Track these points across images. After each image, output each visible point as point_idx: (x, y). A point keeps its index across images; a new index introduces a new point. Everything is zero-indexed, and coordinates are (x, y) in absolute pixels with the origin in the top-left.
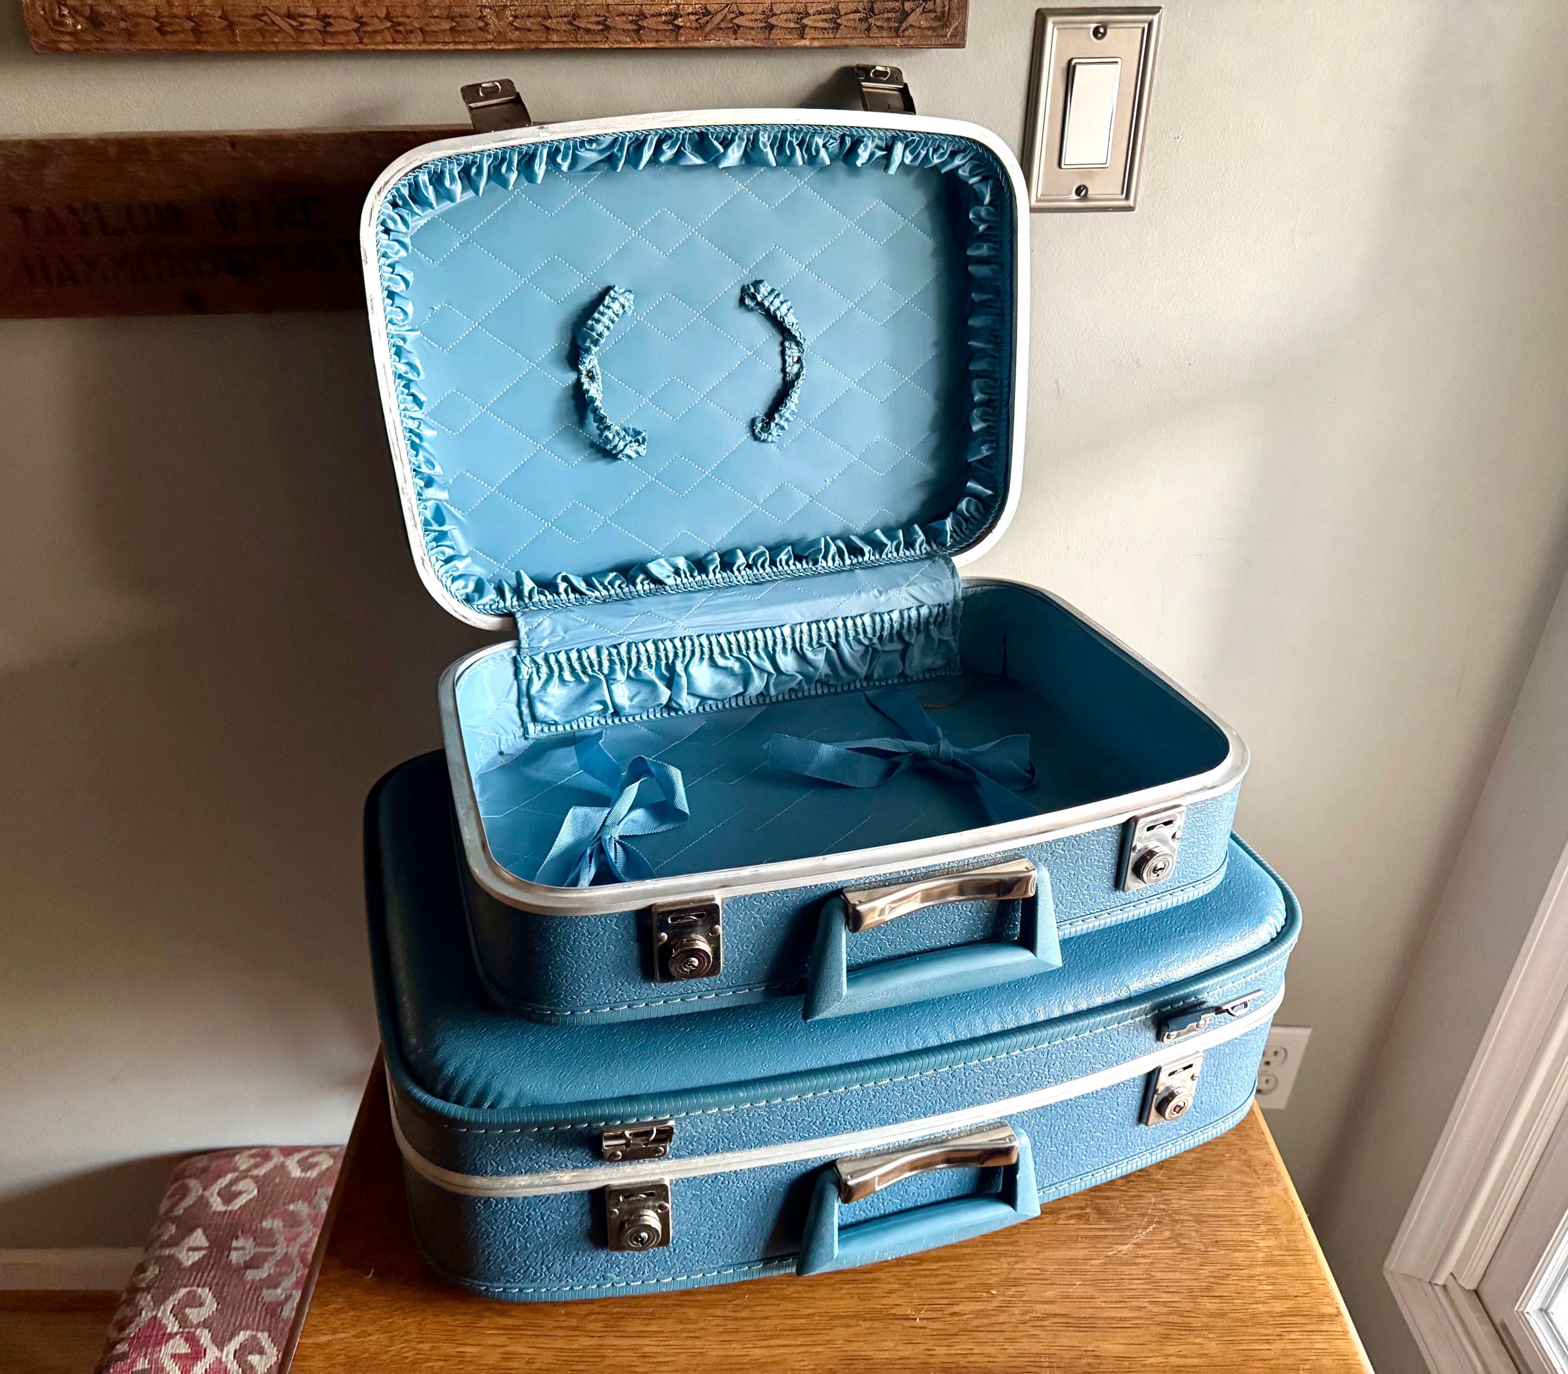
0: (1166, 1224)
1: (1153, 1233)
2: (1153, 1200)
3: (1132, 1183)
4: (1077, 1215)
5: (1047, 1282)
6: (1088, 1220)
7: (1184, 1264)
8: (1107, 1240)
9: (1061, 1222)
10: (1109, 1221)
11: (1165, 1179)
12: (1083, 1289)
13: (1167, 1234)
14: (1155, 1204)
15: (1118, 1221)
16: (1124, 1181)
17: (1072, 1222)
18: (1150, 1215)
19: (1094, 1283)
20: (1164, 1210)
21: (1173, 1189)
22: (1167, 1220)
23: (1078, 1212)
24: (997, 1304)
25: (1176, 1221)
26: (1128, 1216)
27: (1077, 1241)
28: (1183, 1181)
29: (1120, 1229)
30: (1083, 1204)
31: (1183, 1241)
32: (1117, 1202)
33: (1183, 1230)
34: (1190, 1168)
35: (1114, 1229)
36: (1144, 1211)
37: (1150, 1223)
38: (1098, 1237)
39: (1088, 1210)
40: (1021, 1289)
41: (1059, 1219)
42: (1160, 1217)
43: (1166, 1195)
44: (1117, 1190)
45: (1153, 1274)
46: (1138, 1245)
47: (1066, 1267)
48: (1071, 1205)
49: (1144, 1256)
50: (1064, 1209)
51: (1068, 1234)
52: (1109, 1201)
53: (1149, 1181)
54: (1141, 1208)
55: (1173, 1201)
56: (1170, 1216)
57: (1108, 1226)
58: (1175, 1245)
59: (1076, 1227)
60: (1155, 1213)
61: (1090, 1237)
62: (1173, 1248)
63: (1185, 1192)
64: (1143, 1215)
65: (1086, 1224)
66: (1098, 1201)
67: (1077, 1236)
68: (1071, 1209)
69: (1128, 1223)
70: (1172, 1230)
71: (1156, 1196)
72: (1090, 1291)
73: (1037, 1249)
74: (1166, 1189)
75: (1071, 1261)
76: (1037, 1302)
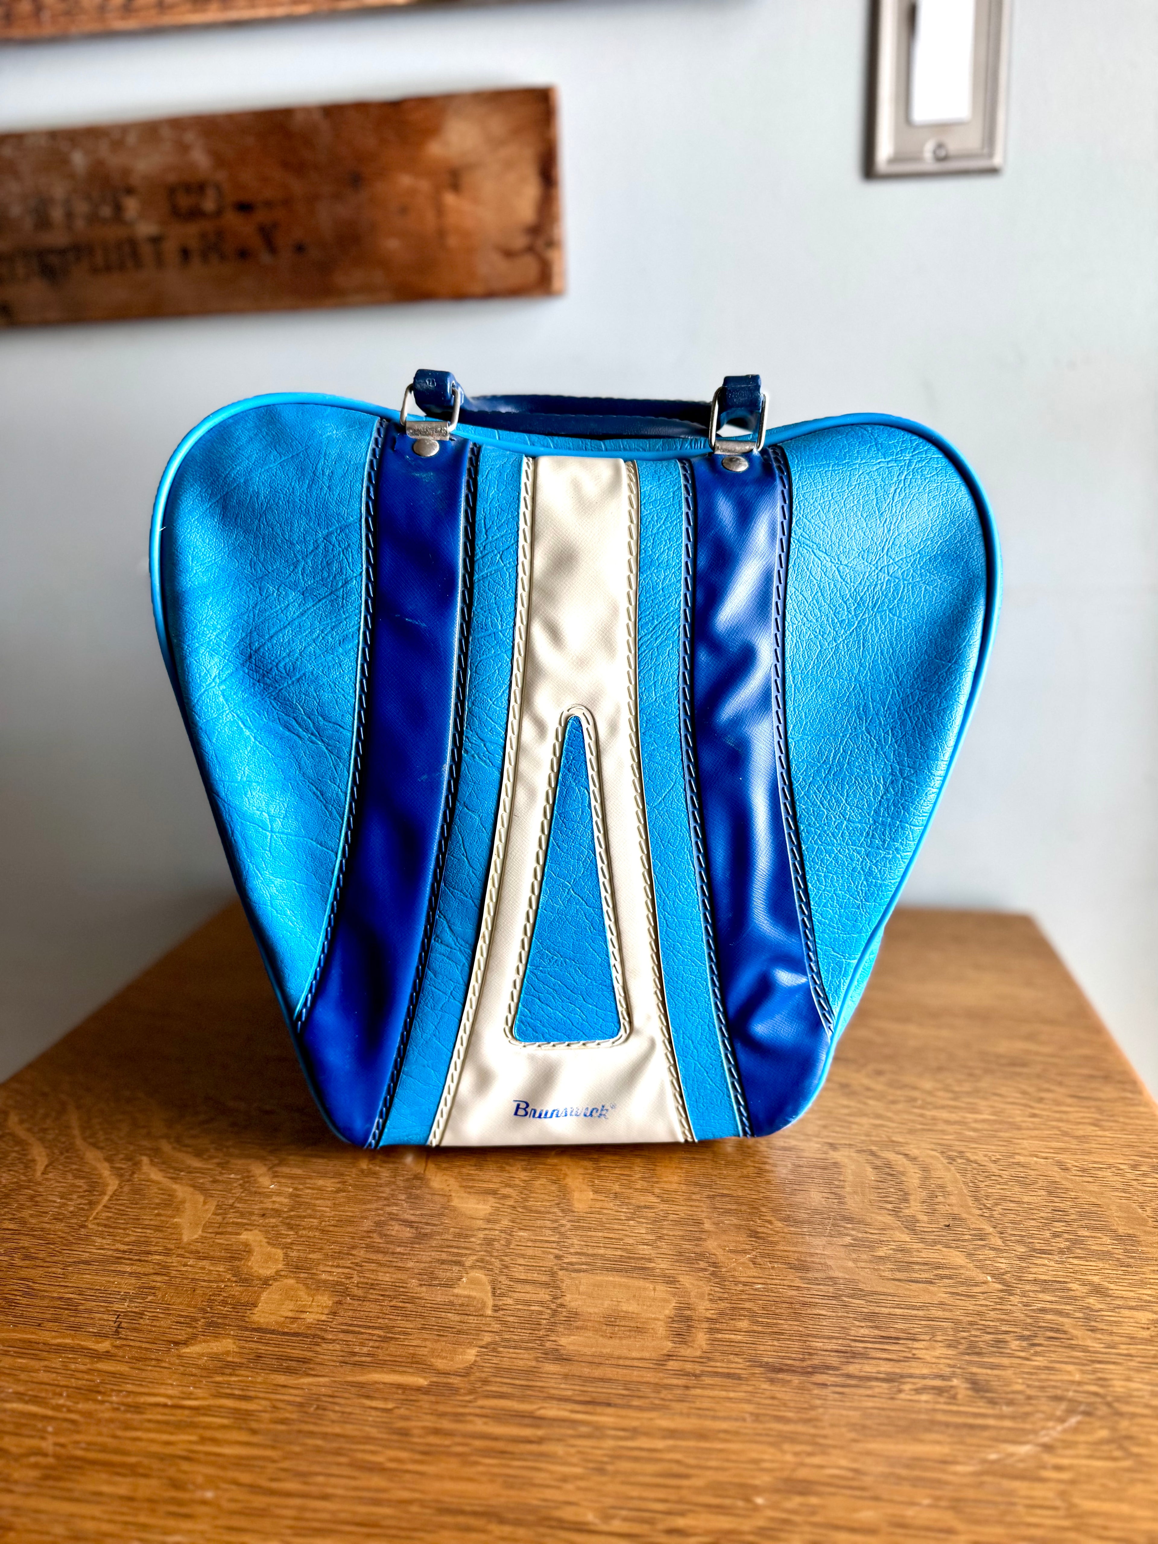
0: (1102, 1418)
1: (1076, 1430)
2: (1077, 1377)
3: (1038, 1349)
4: (934, 1388)
5: (865, 1494)
6: (954, 1397)
7: (1138, 1490)
8: (986, 1434)
9: (902, 1396)
10: (992, 1402)
11: (1098, 1347)
12: (934, 1514)
13: (1104, 1433)
14: (1079, 1383)
15: (1010, 1403)
16: (1024, 1344)
17: (924, 1397)
18: (1070, 1400)
19: (956, 1505)
20: (1096, 1394)
21: (1114, 1363)
22: (1103, 1410)
23: (938, 1383)
24: (761, 1523)
25: (1121, 1414)
26: (1029, 1398)
27: (928, 1430)
28: (1133, 1352)
29: (1013, 1418)
30: (947, 1371)
31: (1136, 1450)
32: (1009, 1373)
33: (1135, 1430)
34: (1145, 1334)
35: (1001, 1417)
36: (1059, 1392)
37: (1071, 1412)
38: (972, 1427)
39: (955, 1382)
40: (814, 1500)
41: (900, 1391)
42: (1089, 1404)
43: (1102, 1371)
44: (1011, 1356)
45: (1076, 1500)
46: (1048, 1448)
47: (904, 1472)
48: (925, 1371)
49: (1058, 1468)
50: (911, 1376)
51: (914, 1416)
52: (996, 1372)
53: (1072, 1347)
54: (1054, 1387)
55: (1115, 1383)
56: (1109, 1405)
57: (990, 1411)
58: (1118, 1453)
59: (930, 1406)
60: (1080, 1397)
61: (957, 1426)
62: (1115, 1459)
63: (1138, 1370)
64: (1058, 1399)
65: (949, 1404)
66: (975, 1370)
67: (933, 1422)
68: (924, 1377)
69: (1028, 1409)
70: (1113, 1429)
71: (1083, 1372)
72: (949, 1519)
73: (852, 1435)
74: (1100, 1362)
75: (915, 1462)
76: (837, 1528)
